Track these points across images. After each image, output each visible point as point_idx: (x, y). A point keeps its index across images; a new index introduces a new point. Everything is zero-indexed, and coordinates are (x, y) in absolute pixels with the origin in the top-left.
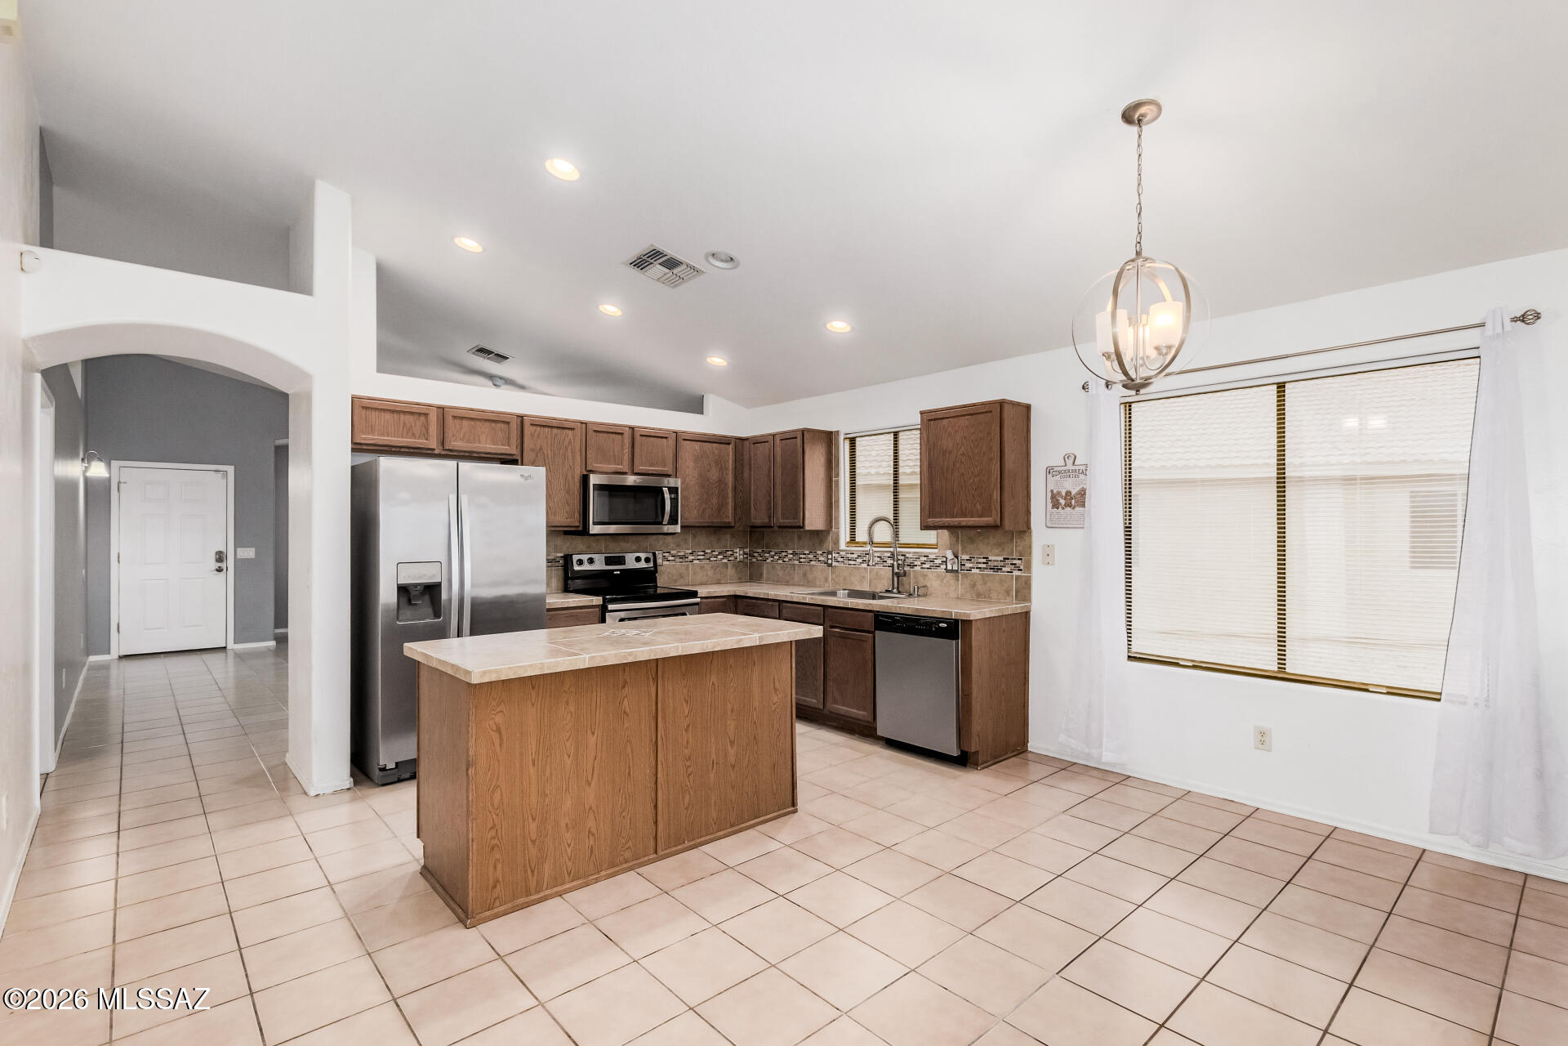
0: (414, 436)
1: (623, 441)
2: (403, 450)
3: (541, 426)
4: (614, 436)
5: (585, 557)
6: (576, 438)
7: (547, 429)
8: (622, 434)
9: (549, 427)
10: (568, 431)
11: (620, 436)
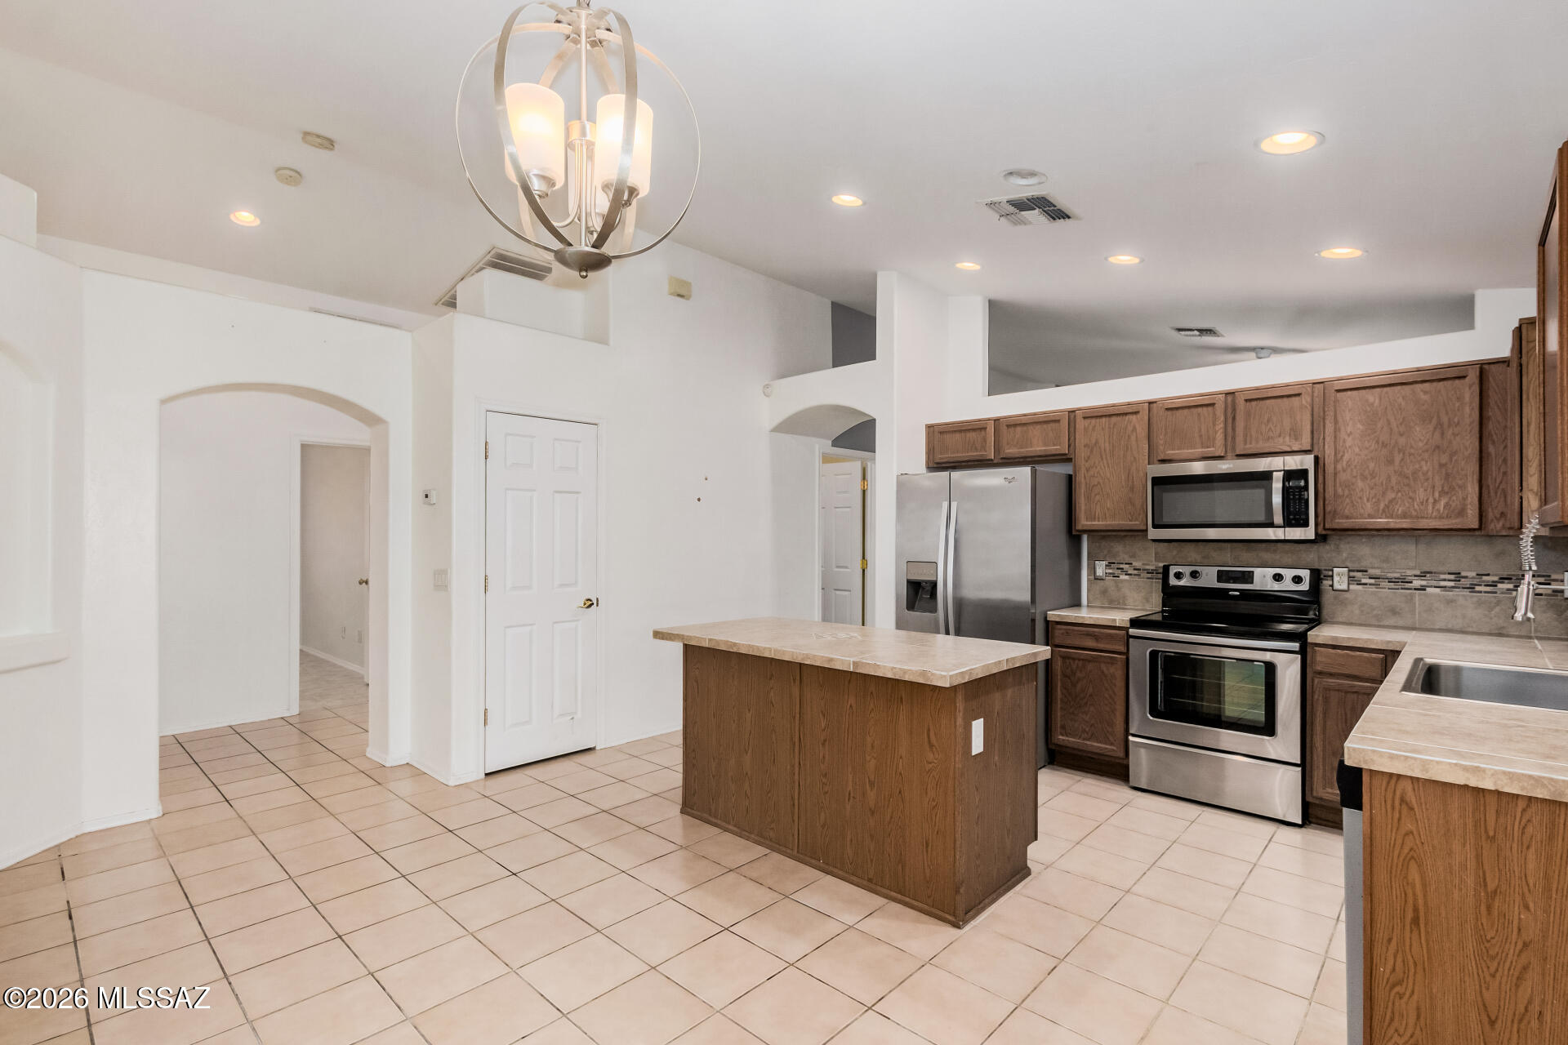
0: (976, 450)
1: (1214, 414)
2: (970, 463)
3: (1097, 417)
4: (1200, 409)
5: (1186, 570)
6: (1139, 424)
7: (1104, 419)
8: (1213, 405)
9: (1106, 416)
10: (1131, 417)
11: (1210, 409)
